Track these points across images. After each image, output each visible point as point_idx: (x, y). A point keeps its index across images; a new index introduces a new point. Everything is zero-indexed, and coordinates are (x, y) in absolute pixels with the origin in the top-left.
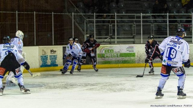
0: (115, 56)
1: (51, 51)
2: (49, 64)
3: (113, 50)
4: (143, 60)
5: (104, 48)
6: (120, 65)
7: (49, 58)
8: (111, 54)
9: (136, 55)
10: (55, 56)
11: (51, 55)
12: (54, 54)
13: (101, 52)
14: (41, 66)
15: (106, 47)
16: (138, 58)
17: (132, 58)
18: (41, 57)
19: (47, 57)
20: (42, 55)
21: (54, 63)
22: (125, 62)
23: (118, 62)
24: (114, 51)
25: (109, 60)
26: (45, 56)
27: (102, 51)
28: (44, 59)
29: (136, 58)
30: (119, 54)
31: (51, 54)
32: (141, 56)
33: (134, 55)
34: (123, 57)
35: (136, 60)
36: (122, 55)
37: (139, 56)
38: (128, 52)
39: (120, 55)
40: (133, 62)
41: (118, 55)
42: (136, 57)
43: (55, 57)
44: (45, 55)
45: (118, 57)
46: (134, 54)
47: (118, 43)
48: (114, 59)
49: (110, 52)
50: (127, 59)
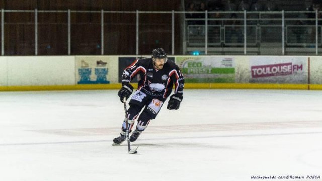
0: (205, 72)
1: (98, 63)
2: (95, 80)
3: (201, 64)
4: (246, 79)
5: (187, 60)
6: (211, 85)
7: (93, 72)
8: (198, 69)
9: (236, 71)
10: (104, 70)
11: (97, 68)
12: (103, 68)
13: (182, 66)
14: (79, 83)
15: (189, 59)
16: (239, 76)
17: (230, 75)
18: (79, 70)
19: (91, 71)
20: (81, 68)
21: (103, 79)
22: (219, 81)
23: (208, 81)
24: (203, 65)
25: (195, 78)
26: (88, 70)
27: (183, 64)
28: (84, 73)
29: (236, 76)
30: (210, 69)
31: (97, 66)
32: (243, 73)
33: (232, 71)
34: (216, 73)
35: (236, 78)
36: (215, 71)
37: (239, 73)
38: (224, 67)
39: (212, 71)
40: (232, 81)
41: (208, 71)
42: (236, 74)
43: (105, 72)
44: (86, 68)
45: (208, 73)
46: (234, 69)
47: (209, 54)
48: (202, 76)
49: (195, 65)
50: (222, 76)
